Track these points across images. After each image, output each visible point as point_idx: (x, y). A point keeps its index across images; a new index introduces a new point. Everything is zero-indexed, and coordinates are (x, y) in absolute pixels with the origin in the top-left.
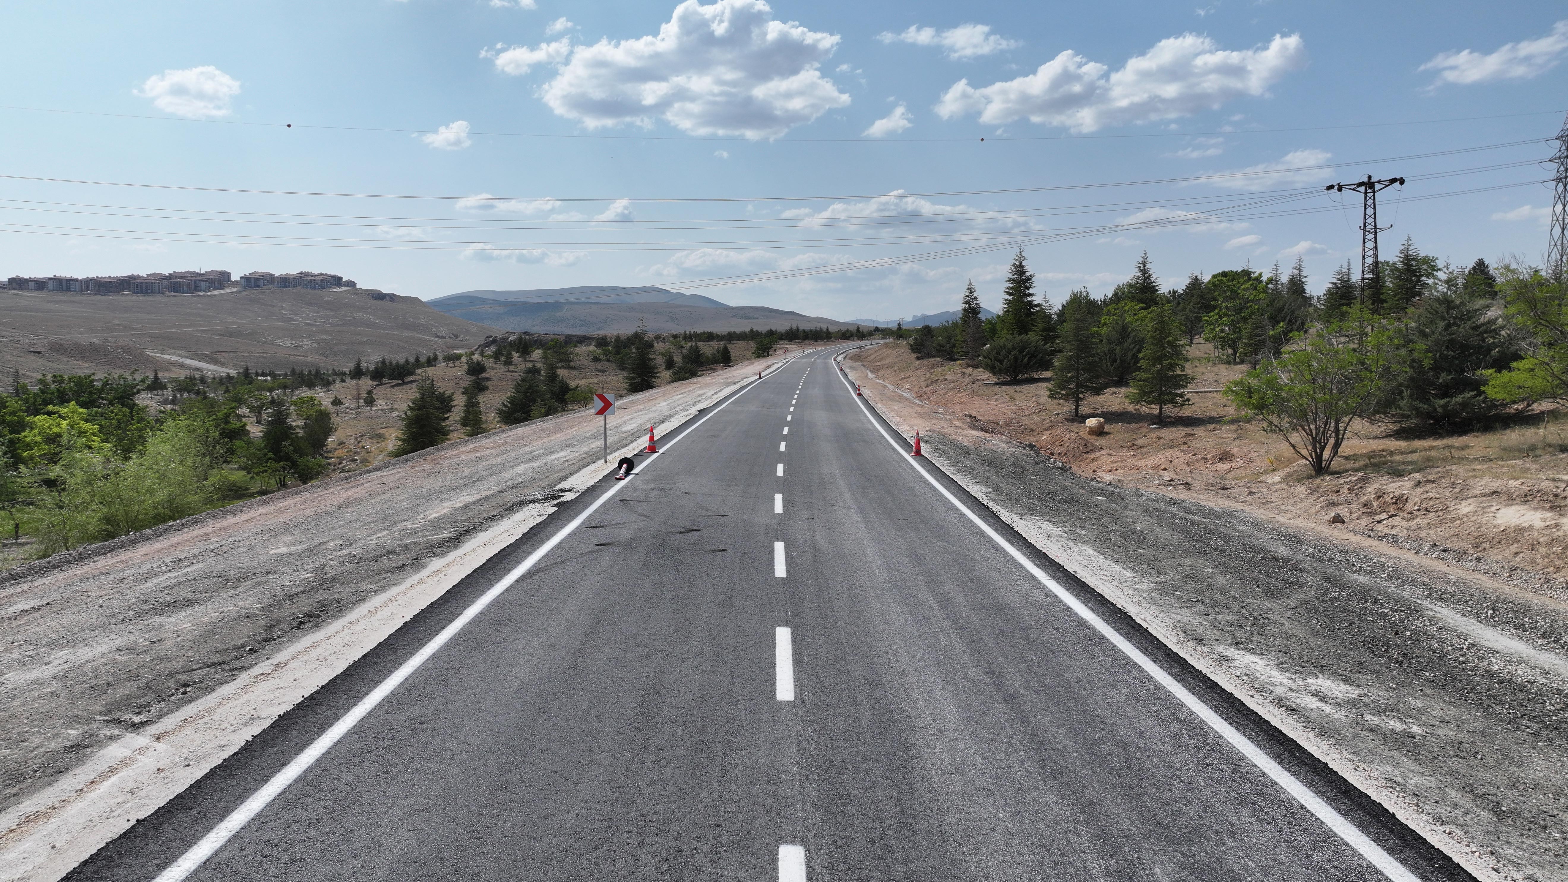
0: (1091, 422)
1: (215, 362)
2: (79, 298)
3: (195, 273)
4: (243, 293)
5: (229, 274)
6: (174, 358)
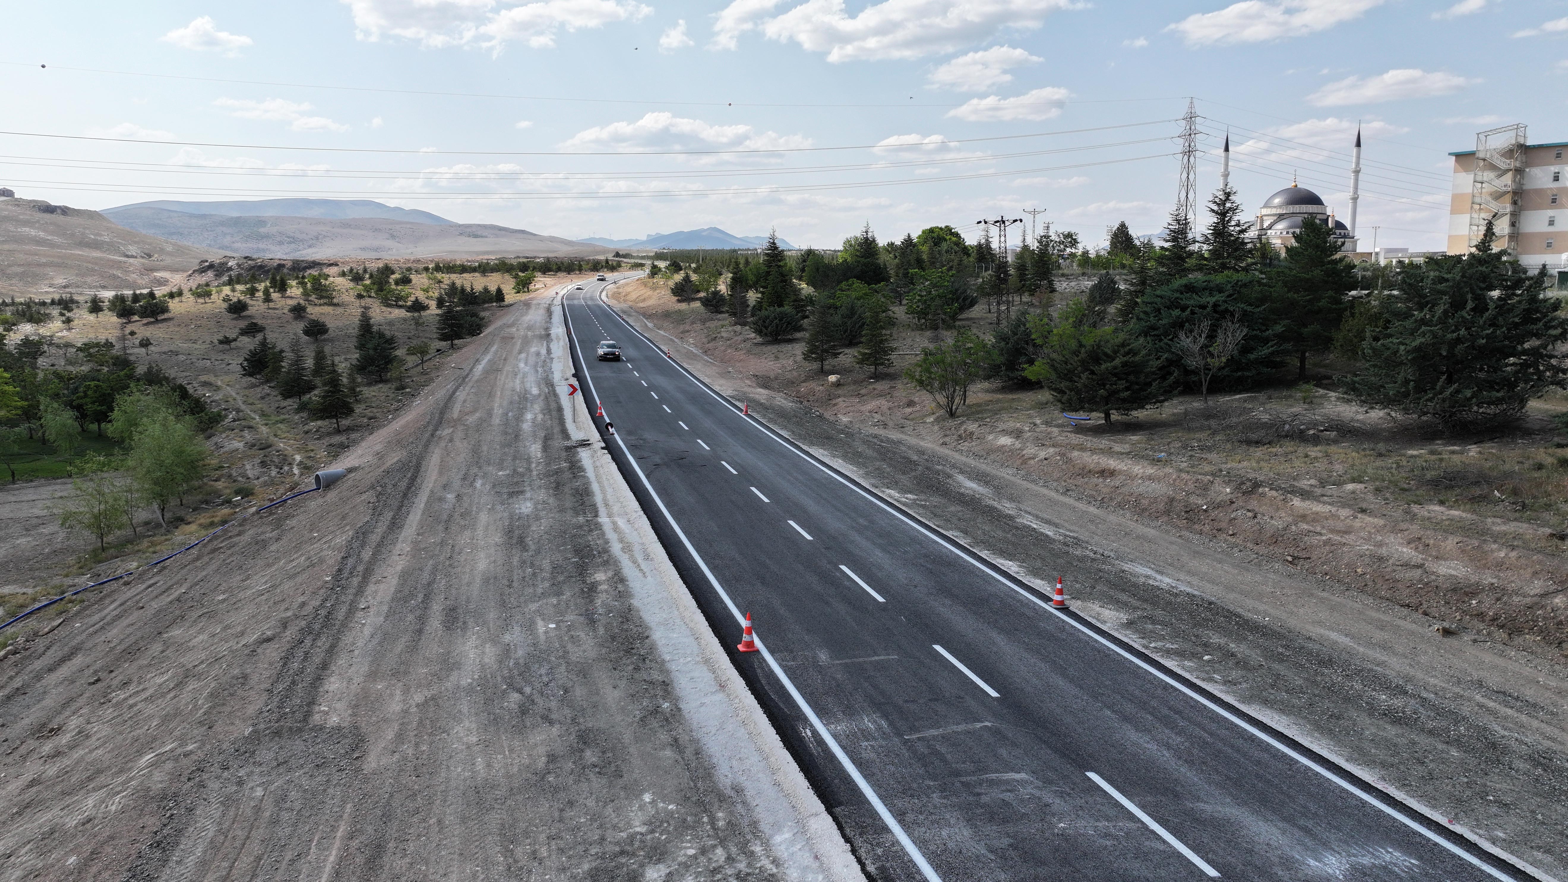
0: (833, 378)
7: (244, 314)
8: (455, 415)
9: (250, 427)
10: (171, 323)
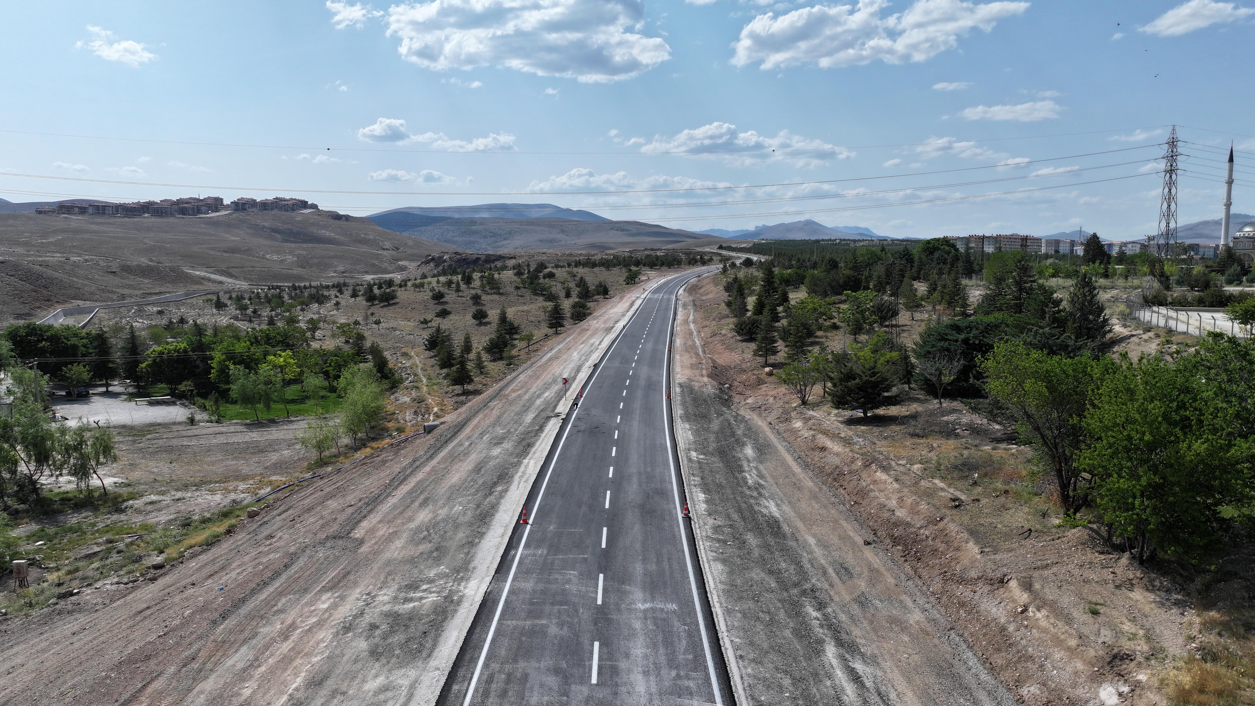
0: (767, 370)
1: (230, 275)
2: (112, 220)
3: (195, 199)
4: (234, 215)
5: (222, 200)
6: (203, 274)
7: (442, 300)
8: (507, 393)
9: (417, 388)
10: (397, 306)
